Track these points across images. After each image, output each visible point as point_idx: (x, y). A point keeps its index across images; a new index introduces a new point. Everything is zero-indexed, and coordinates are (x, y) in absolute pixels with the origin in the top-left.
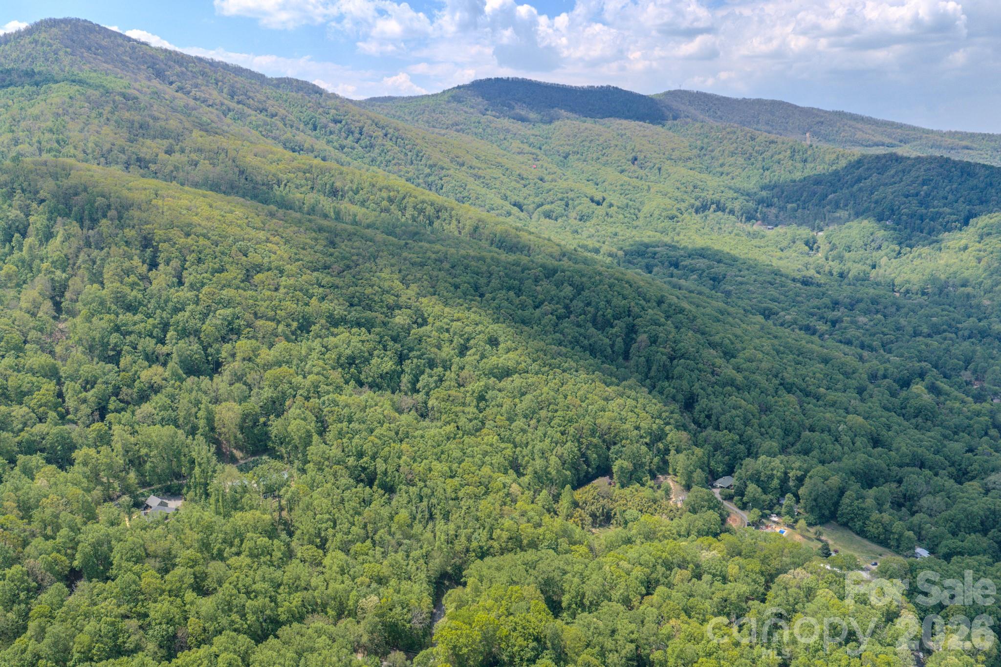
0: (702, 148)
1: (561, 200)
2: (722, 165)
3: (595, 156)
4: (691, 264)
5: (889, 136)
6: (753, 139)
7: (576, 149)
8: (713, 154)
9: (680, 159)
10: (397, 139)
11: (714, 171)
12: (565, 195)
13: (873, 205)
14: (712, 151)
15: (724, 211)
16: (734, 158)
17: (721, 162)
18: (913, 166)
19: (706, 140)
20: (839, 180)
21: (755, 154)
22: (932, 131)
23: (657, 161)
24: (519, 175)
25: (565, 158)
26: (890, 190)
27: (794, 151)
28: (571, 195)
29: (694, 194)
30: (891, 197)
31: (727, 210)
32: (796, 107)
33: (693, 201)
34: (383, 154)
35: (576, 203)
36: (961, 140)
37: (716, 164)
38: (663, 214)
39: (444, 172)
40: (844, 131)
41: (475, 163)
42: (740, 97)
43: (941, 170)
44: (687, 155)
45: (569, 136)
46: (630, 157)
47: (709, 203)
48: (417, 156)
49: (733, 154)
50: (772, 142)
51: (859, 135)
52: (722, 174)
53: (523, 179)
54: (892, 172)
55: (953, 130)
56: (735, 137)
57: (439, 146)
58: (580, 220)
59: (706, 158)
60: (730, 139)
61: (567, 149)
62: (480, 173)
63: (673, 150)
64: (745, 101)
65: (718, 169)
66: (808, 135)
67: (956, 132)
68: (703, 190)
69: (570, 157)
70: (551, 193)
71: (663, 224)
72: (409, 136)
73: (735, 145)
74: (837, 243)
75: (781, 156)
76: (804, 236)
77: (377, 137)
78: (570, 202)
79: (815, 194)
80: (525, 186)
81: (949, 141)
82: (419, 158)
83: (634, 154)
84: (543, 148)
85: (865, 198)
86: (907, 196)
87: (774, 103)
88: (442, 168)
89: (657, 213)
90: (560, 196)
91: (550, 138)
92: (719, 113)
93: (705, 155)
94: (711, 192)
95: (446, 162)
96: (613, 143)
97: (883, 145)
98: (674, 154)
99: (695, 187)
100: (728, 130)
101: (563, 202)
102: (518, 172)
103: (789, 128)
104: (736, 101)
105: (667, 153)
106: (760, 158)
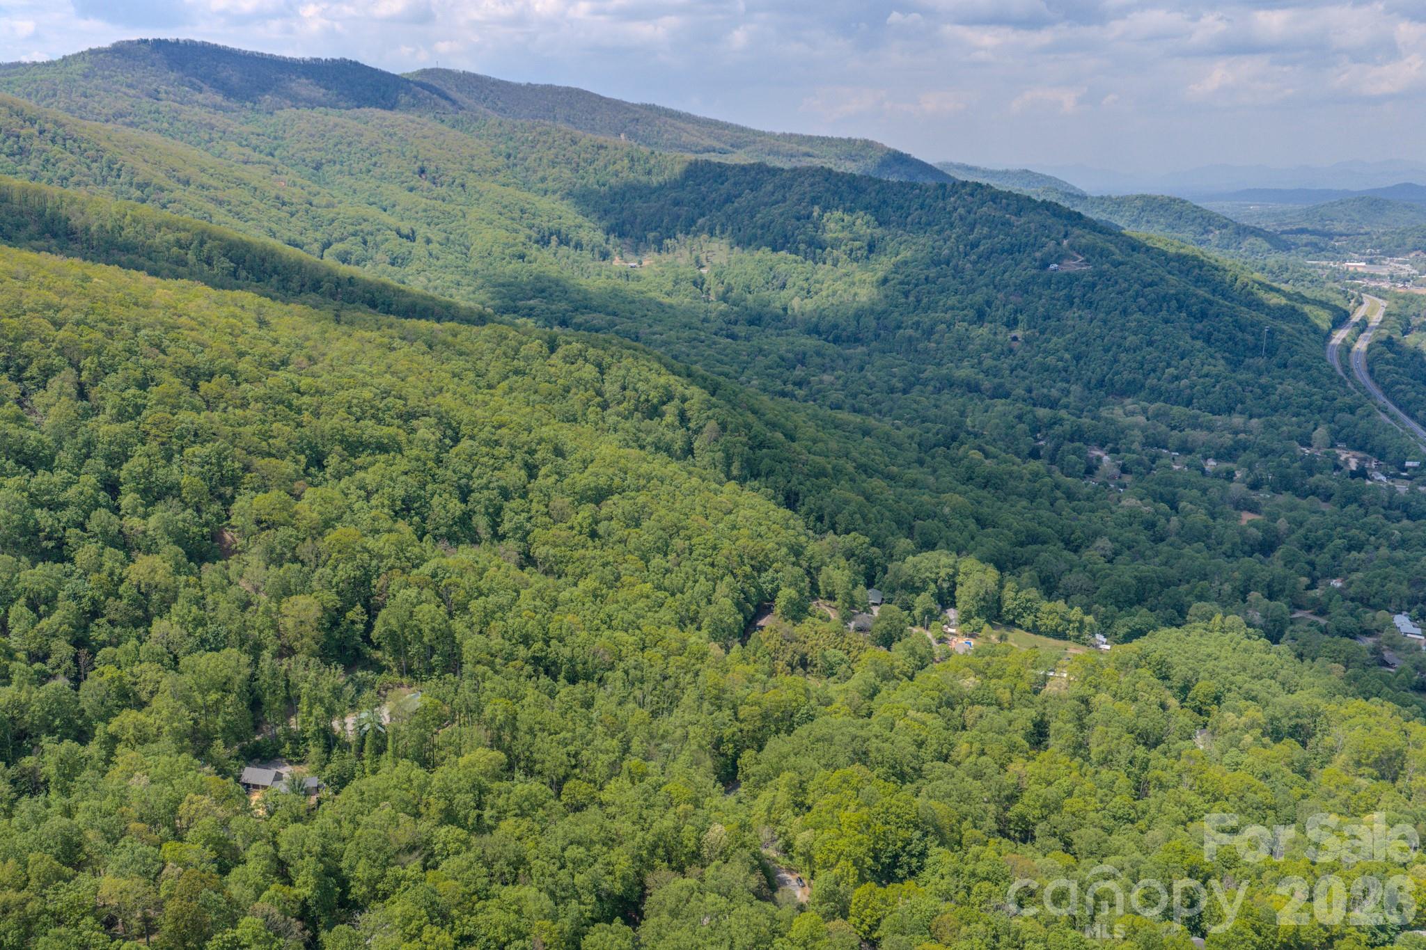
0: (509, 156)
1: (355, 234)
2: (543, 180)
3: (363, 166)
4: (587, 322)
5: (718, 139)
6: (574, 142)
7: (330, 157)
8: (526, 164)
9: (485, 172)
10: (64, 139)
11: (535, 188)
12: (358, 228)
13: (759, 232)
14: (525, 159)
15: (567, 244)
16: (557, 169)
17: (540, 174)
18: (793, 179)
19: (511, 144)
20: (704, 200)
21: (582, 164)
22: (763, 134)
23: (456, 174)
24: (277, 198)
25: (317, 168)
26: (776, 211)
27: (632, 160)
28: (366, 227)
29: (525, 222)
30: (781, 220)
31: (572, 244)
32: (601, 98)
33: (528, 231)
34: (50, 167)
35: (379, 238)
36: (799, 144)
37: (534, 178)
38: (507, 251)
39: (166, 196)
40: (666, 131)
41: (205, 179)
42: (523, 81)
43: (827, 185)
44: (493, 164)
45: (312, 136)
46: (416, 168)
47: (547, 234)
48: (111, 169)
49: (553, 164)
50: (601, 147)
51: (685, 138)
52: (546, 192)
53: (284, 204)
54: (770, 187)
55: (788, 132)
56: (551, 140)
57: (138, 151)
58: (393, 264)
59: (518, 169)
60: (545, 142)
61: (317, 155)
62: (219, 194)
63: (473, 157)
64: (531, 88)
65: (540, 185)
66: (622, 136)
67: (791, 135)
68: (534, 215)
69: (325, 168)
70: (335, 224)
71: (511, 266)
72: (86, 136)
73: (553, 151)
74: (732, 282)
75: (618, 167)
76: (689, 275)
77: (30, 137)
78: (369, 238)
79: (679, 217)
80: (292, 215)
81: (787, 147)
82: (114, 173)
83: (419, 164)
84: (276, 153)
85: (746, 222)
86: (798, 219)
87: (569, 91)
88: (162, 190)
89: (497, 250)
90: (351, 229)
91: (283, 139)
92: (500, 104)
93: (515, 165)
94: (546, 219)
95: (160, 178)
96: (384, 146)
97: (714, 151)
98: (474, 163)
99: (523, 211)
100: (539, 129)
101: (359, 239)
102: (273, 194)
103: (598, 127)
104: (518, 87)
105: (465, 162)
106: (591, 169)
